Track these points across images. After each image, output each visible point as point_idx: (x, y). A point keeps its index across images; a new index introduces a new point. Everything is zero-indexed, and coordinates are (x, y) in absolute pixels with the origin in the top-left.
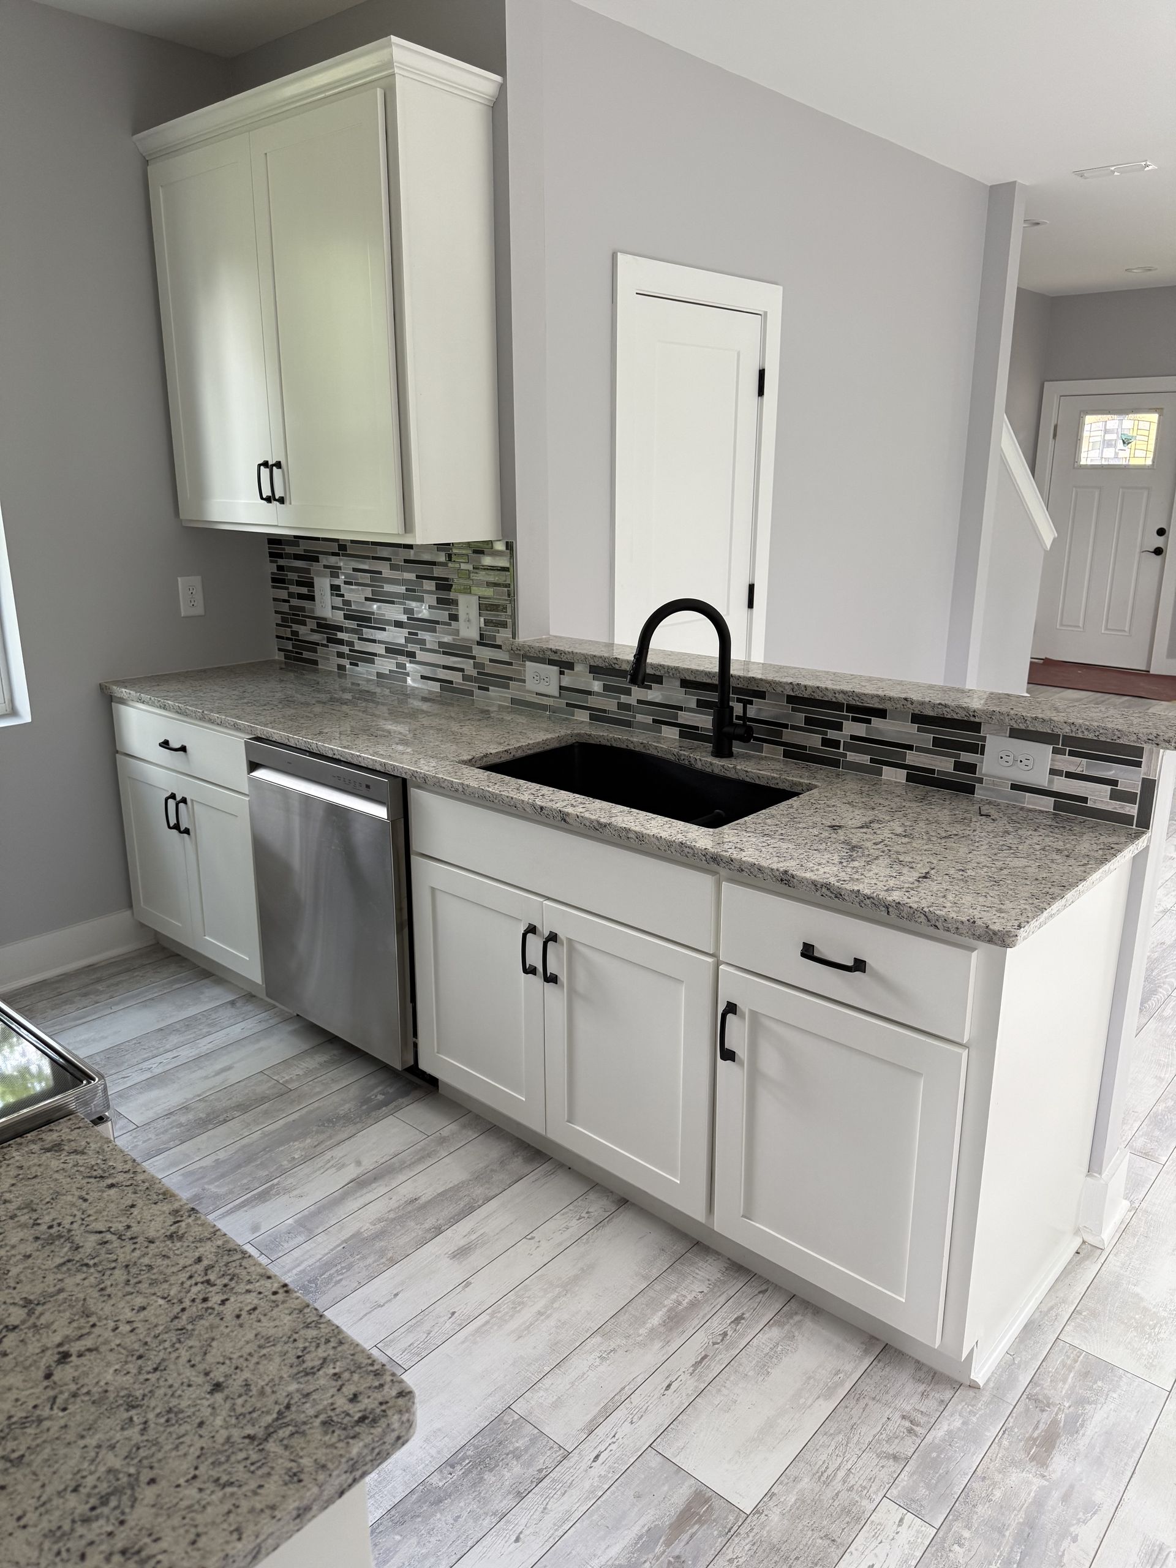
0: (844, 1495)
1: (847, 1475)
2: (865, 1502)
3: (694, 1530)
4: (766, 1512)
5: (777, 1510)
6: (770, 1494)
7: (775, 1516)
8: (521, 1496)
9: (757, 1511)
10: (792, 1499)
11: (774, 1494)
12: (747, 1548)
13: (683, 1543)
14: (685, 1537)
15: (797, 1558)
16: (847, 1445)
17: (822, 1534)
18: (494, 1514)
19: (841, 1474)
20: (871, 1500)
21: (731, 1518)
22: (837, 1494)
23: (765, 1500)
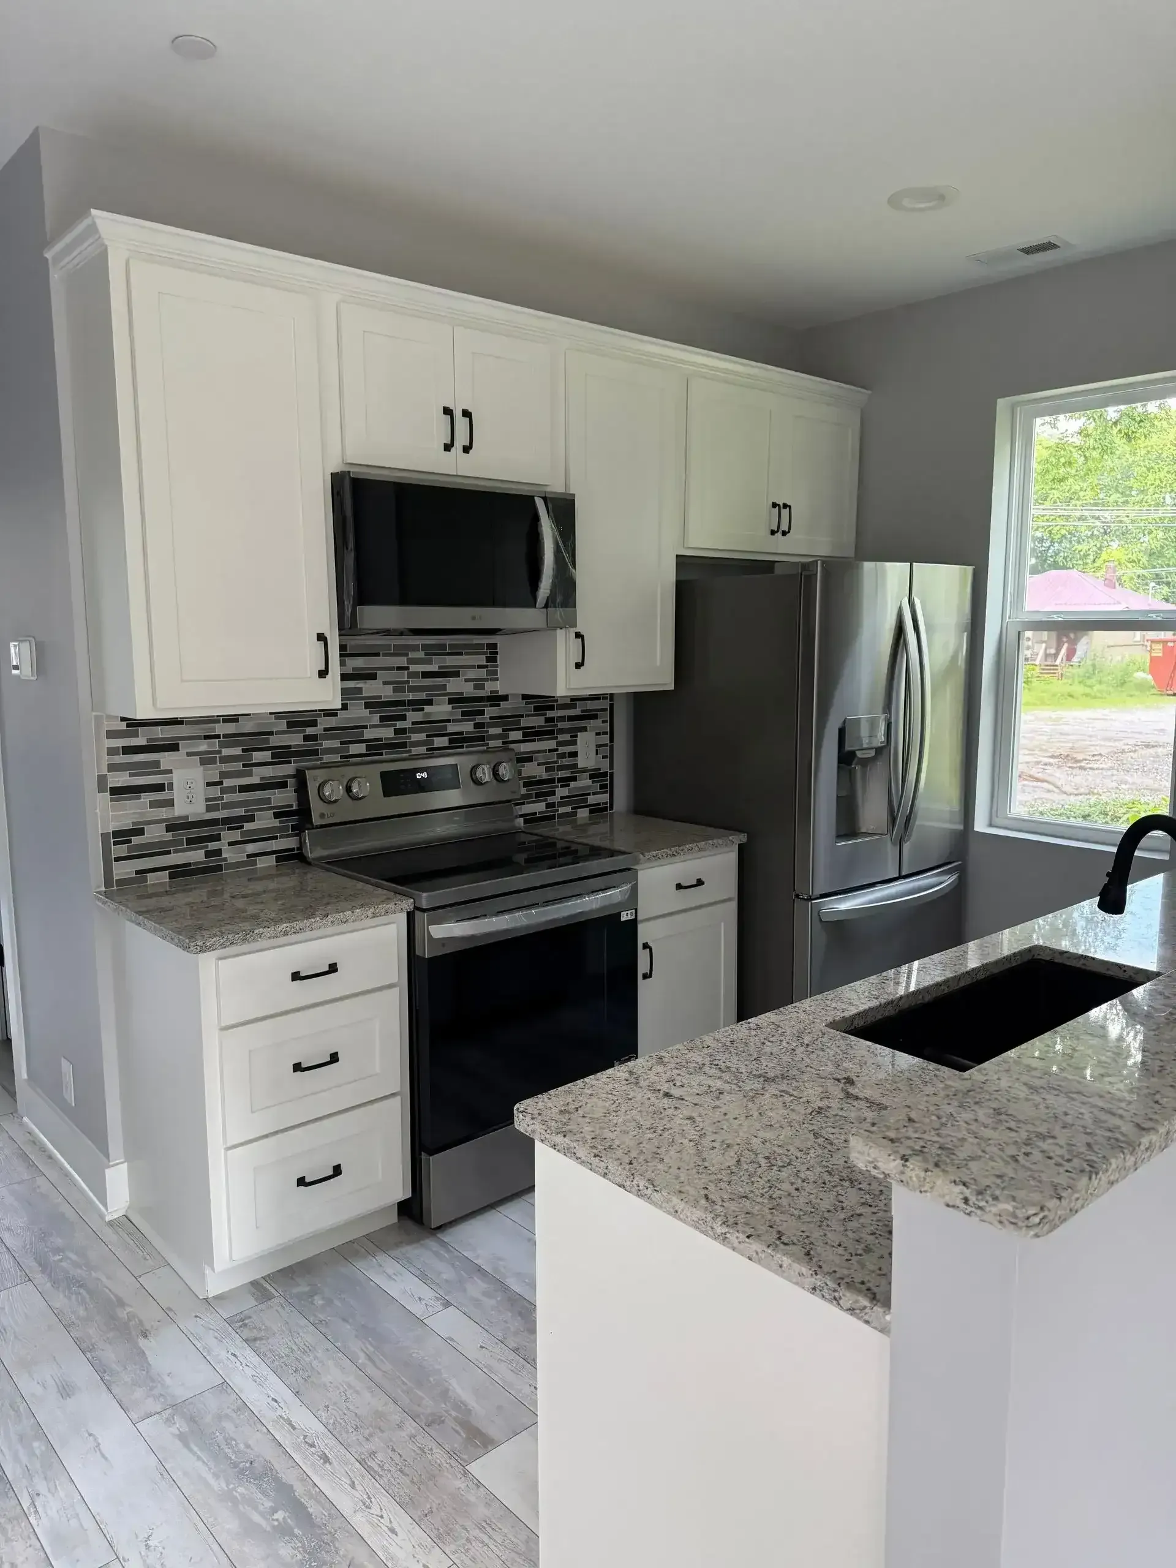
0: (464, 1533)
1: (483, 1542)
2: (453, 1547)
3: (462, 1434)
4: (463, 1478)
5: (463, 1486)
6: (479, 1484)
7: (460, 1484)
8: (515, 1350)
9: (466, 1473)
10: (472, 1499)
11: (479, 1487)
12: (438, 1461)
13: (454, 1427)
14: (458, 1428)
15: (419, 1489)
16: (513, 1550)
17: (434, 1510)
18: (504, 1338)
19: (486, 1539)
20: (455, 1552)
21: (465, 1457)
22: (466, 1529)
23: (475, 1480)
